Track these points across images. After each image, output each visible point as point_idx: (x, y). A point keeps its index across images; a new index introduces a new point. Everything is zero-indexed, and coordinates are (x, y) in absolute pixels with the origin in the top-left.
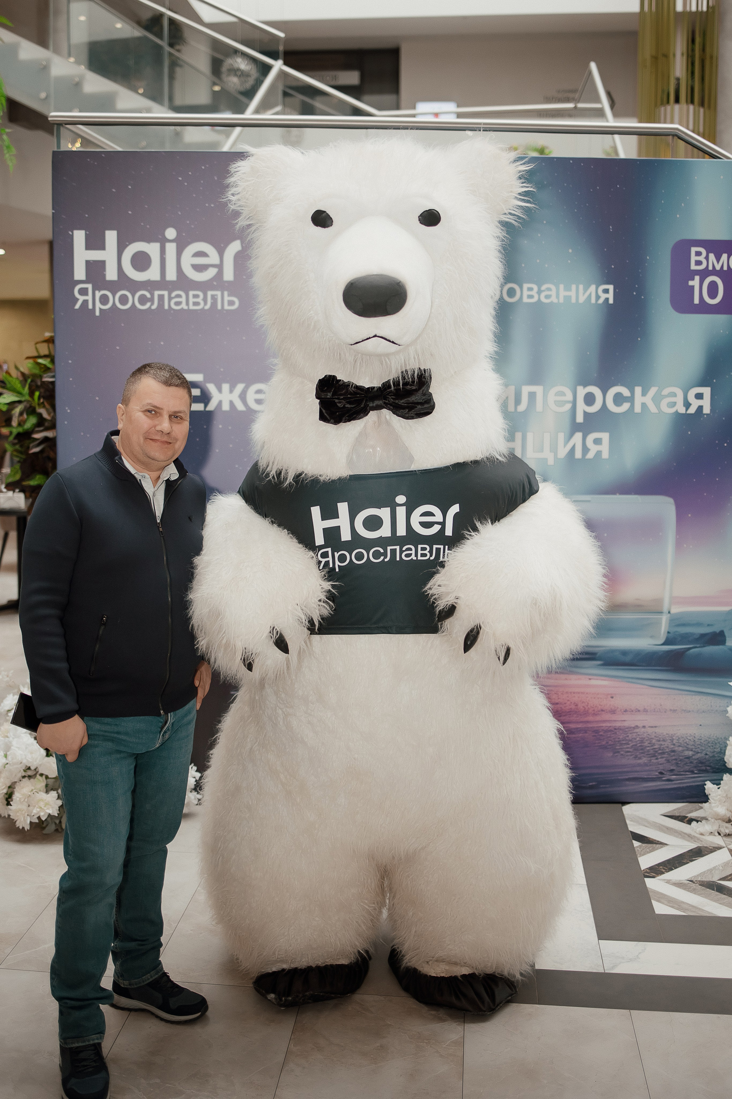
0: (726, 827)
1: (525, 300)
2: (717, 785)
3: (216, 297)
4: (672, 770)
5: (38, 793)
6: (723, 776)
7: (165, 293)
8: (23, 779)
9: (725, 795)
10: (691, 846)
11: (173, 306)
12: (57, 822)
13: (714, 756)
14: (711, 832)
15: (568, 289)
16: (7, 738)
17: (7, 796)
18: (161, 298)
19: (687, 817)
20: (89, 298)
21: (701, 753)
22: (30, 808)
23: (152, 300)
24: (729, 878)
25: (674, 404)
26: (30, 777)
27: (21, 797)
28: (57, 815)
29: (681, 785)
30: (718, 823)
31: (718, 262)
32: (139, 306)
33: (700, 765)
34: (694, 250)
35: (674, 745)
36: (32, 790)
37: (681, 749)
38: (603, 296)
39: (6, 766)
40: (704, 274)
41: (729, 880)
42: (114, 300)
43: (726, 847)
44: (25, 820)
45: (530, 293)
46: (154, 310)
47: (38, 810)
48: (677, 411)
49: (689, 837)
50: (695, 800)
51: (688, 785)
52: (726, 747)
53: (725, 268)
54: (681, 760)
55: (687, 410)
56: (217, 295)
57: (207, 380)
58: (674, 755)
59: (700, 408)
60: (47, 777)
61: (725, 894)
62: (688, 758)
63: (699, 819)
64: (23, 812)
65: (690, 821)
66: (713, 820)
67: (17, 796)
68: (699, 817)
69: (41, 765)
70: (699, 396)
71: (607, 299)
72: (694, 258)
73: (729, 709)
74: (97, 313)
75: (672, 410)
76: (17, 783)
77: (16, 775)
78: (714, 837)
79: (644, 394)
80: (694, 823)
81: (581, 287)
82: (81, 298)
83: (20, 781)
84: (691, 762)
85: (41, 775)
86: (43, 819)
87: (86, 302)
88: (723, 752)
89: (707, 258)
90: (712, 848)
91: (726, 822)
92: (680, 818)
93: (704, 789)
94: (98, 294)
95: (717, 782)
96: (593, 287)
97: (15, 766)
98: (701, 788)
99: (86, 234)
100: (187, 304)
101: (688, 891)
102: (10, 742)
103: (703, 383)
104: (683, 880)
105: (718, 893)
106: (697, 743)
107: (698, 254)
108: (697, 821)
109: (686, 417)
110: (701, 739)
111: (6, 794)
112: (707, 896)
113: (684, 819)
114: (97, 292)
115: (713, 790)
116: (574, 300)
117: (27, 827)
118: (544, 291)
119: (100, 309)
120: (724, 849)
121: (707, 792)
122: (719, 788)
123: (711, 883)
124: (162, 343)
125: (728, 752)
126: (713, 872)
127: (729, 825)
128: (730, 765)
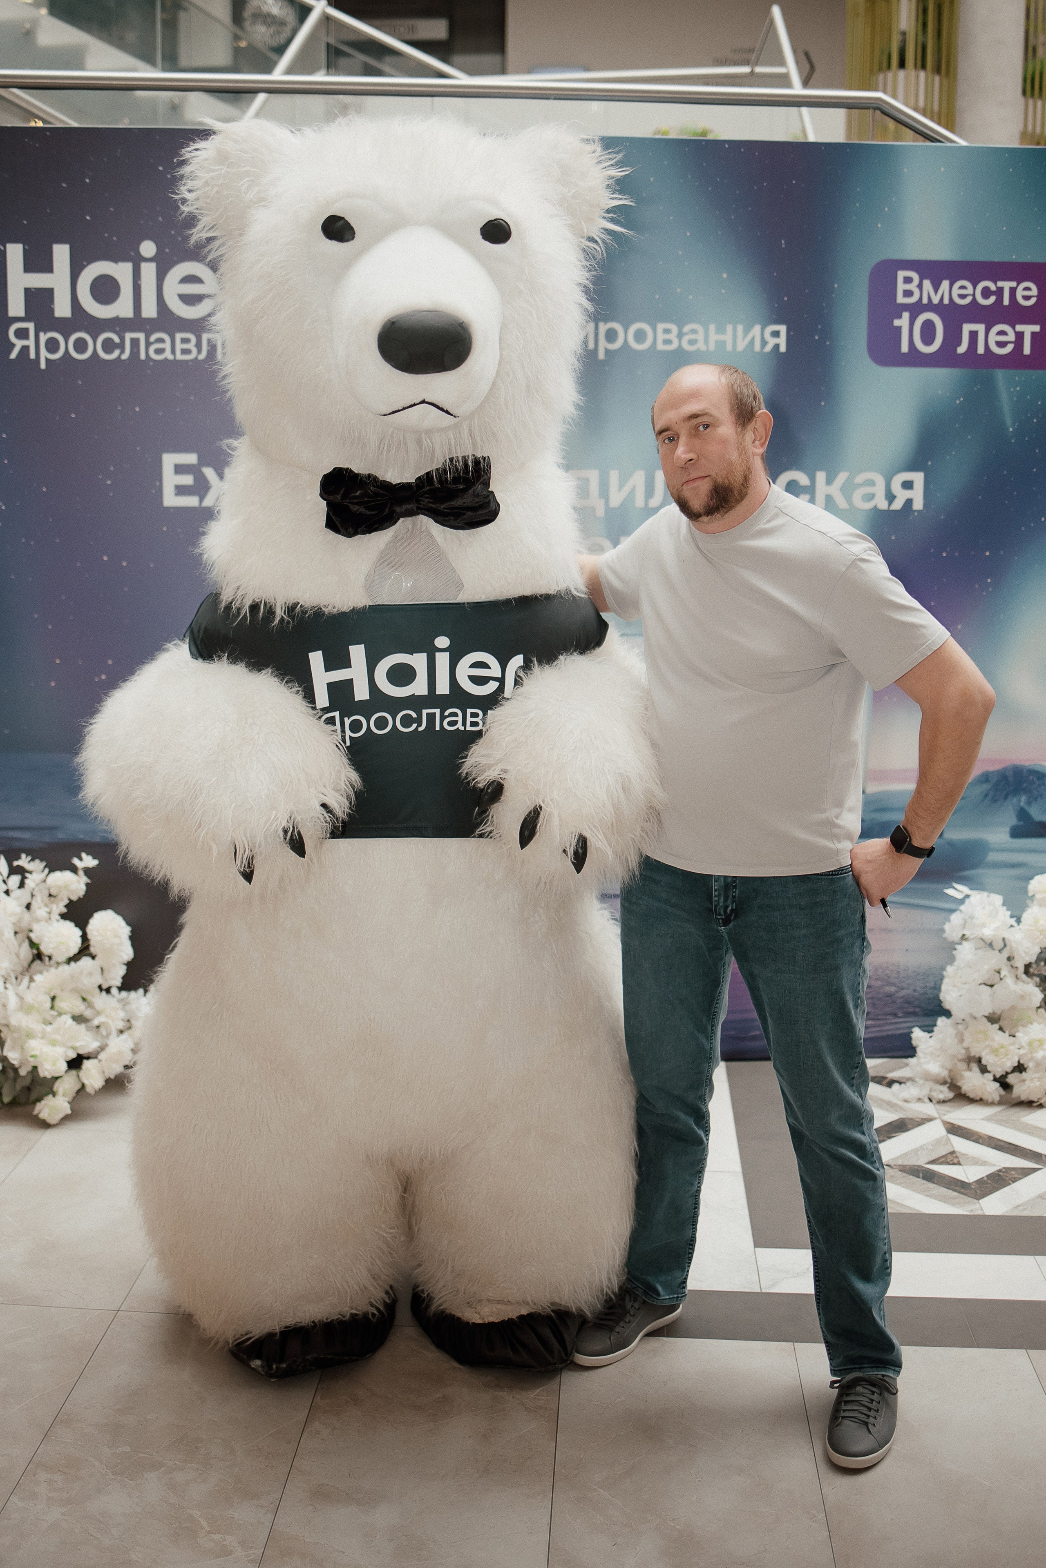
1: (660, 346)
2: (929, 1032)
3: (214, 342)
6: (936, 1021)
7: (141, 336)
9: (939, 1047)
10: (890, 1116)
11: (154, 356)
13: (925, 993)
14: (919, 1099)
15: (721, 330)
18: (135, 342)
19: (887, 1077)
20: (31, 343)
21: (908, 989)
23: (121, 346)
24: (941, 1160)
25: (871, 496)
29: (880, 1034)
30: (928, 1085)
31: (936, 291)
32: (103, 355)
33: (906, 1005)
34: (901, 274)
37: (879, 983)
38: (772, 342)
40: (916, 309)
41: (941, 1164)
42: (67, 346)
43: (940, 1118)
45: (667, 337)
46: (127, 360)
48: (875, 506)
49: (889, 1105)
50: (899, 1054)
51: (890, 1033)
52: (942, 978)
53: (946, 301)
54: (880, 999)
55: (890, 504)
56: (215, 339)
57: (203, 462)
59: (909, 502)
61: (934, 1183)
62: (890, 995)
63: (903, 1081)
65: (890, 1083)
66: (921, 1082)
68: (903, 1078)
70: (908, 485)
71: (777, 346)
72: (901, 287)
73: (947, 927)
74: (43, 366)
75: (869, 505)
78: (922, 1104)
79: (829, 481)
80: (896, 1086)
81: (740, 328)
82: (19, 344)
84: (894, 1002)
87: (25, 349)
88: (937, 988)
89: (920, 286)
90: (919, 1120)
91: (941, 1084)
93: (911, 1038)
94: (43, 337)
95: (929, 1029)
96: (757, 329)
98: (907, 1037)
99: (24, 249)
100: (173, 351)
103: (913, 467)
105: (925, 1182)
106: (903, 976)
107: (908, 280)
108: (900, 1083)
109: (889, 513)
110: (907, 970)
112: (907, 1187)
113: (882, 1081)
114: (42, 335)
115: (923, 1040)
116: (729, 347)
118: (686, 334)
119: (47, 359)
120: (936, 1121)
121: (914, 1042)
122: (931, 1037)
123: (916, 1167)
124: (137, 409)
125: (944, 987)
126: (919, 1153)
127: (945, 1088)
128: (947, 1005)
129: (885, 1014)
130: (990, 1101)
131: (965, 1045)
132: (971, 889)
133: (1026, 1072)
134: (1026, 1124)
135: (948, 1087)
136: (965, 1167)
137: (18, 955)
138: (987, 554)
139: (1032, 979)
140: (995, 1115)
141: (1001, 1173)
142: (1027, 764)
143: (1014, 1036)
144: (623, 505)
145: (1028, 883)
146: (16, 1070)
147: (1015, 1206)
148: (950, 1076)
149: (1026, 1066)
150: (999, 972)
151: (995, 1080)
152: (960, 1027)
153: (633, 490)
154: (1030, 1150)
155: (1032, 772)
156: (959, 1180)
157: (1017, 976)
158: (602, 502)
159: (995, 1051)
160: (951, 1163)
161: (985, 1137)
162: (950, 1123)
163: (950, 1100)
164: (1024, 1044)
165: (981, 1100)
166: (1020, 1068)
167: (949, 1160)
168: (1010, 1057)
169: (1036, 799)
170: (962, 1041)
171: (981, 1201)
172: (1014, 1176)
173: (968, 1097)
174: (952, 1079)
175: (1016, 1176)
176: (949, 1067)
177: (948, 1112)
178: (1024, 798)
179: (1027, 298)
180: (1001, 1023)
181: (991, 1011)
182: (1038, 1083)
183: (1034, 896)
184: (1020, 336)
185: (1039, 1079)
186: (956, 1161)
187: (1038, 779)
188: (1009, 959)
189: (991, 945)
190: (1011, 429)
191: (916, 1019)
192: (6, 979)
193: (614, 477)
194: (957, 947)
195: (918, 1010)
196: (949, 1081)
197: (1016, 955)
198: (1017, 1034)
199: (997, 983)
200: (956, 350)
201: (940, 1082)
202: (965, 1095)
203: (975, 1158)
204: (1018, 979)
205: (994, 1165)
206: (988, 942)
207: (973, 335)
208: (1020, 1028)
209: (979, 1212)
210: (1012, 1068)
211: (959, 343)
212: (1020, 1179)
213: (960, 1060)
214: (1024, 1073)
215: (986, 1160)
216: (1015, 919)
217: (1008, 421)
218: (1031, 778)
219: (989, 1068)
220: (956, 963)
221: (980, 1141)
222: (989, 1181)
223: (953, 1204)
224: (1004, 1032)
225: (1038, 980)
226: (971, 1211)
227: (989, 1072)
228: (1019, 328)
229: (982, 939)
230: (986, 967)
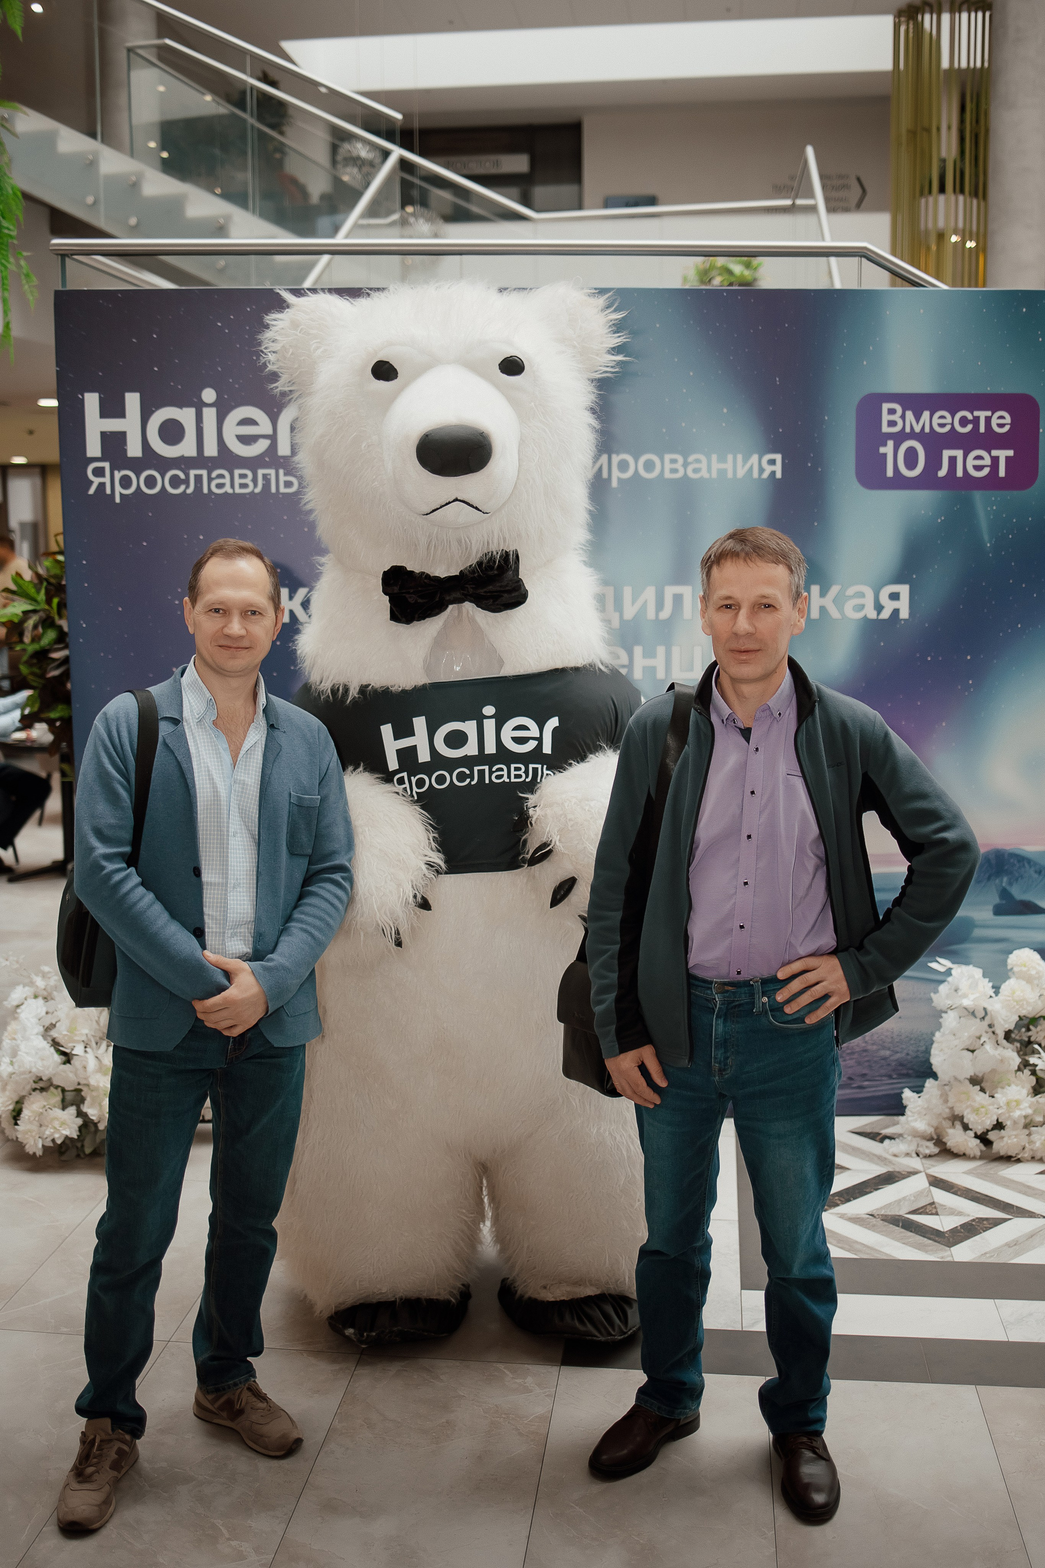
0: (927, 1147)
1: (668, 475)
2: (918, 1092)
3: (268, 477)
4: (864, 1075)
5: (51, 1109)
6: (925, 1082)
7: (204, 473)
8: (33, 1093)
9: (926, 1106)
10: (879, 1170)
11: (215, 490)
12: (79, 1145)
13: (917, 1057)
14: (908, 1154)
15: (722, 459)
16: (13, 1041)
17: (14, 1114)
18: (198, 479)
19: (880, 1134)
20: (107, 480)
21: (901, 1052)
22: (43, 1128)
23: (186, 482)
24: (921, 1211)
25: (862, 607)
26: (42, 1090)
27: (30, 1114)
28: (76, 1137)
29: (877, 1094)
30: (916, 1141)
31: (918, 422)
32: (170, 490)
33: (901, 1068)
34: (886, 406)
35: (866, 1042)
36: (45, 1106)
37: (875, 1047)
38: (769, 469)
39: (13, 1076)
40: (899, 438)
41: (920, 1214)
42: (138, 482)
43: (924, 1171)
44: (36, 1144)
45: (674, 466)
46: (190, 494)
47: (52, 1131)
48: (866, 616)
49: (881, 1159)
52: (932, 1042)
53: (927, 430)
54: (875, 1062)
55: (878, 614)
56: (270, 474)
58: (866, 1056)
59: (896, 612)
60: (63, 1091)
61: (911, 1231)
63: (893, 1137)
64: (34, 1134)
65: (882, 1139)
66: (909, 1138)
67: (26, 1113)
68: (893, 1134)
69: (55, 1075)
70: (895, 596)
71: (773, 473)
72: (886, 417)
73: (935, 997)
74: (117, 500)
75: (860, 615)
76: (27, 1098)
77: (24, 1088)
78: (911, 1159)
79: (823, 594)
80: (887, 1142)
81: (740, 457)
82: (96, 481)
83: (30, 1094)
84: (889, 1065)
85: (57, 1087)
86: (59, 1142)
87: (102, 486)
88: (928, 1052)
89: (903, 417)
90: (906, 1173)
91: (928, 1140)
92: (872, 1135)
93: (902, 1099)
94: (118, 475)
95: (918, 1089)
96: (755, 458)
97: (22, 1077)
98: (899, 1097)
99: (100, 397)
100: (232, 486)
101: (866, 1228)
102: (18, 1046)
103: (899, 580)
104: (861, 1214)
105: (903, 1230)
106: (896, 1040)
107: (892, 412)
108: (891, 1138)
111: (14, 1110)
112: (887, 1234)
113: (878, 1136)
114: (116, 472)
115: (912, 1100)
116: (730, 475)
117: (39, 1153)
118: (691, 463)
119: (121, 494)
120: (921, 1174)
121: (904, 1102)
122: (919, 1097)
123: (897, 1217)
124: (201, 537)
125: (934, 1051)
126: (902, 1203)
127: (930, 1144)
128: (935, 1068)
129: (882, 1076)
130: (972, 1156)
131: (950, 1104)
132: (953, 963)
133: (1004, 1130)
134: (1004, 1178)
135: (934, 1143)
136: (941, 1217)
137: (98, 1022)
138: (969, 658)
139: (1013, 1044)
140: (974, 1169)
141: (974, 1223)
142: (1007, 848)
143: (993, 1097)
144: (636, 617)
145: (1008, 957)
146: (96, 1125)
147: (983, 1253)
148: (936, 1133)
149: (1004, 1125)
150: (979, 1038)
151: (976, 1136)
152: (946, 1088)
153: (645, 603)
154: (1003, 1202)
155: (1013, 855)
156: (934, 1229)
157: (997, 1041)
158: (617, 615)
159: (976, 1111)
160: (930, 1213)
161: (964, 1189)
162: (934, 1176)
163: (935, 1155)
164: (1002, 1105)
165: (964, 1154)
166: (999, 1126)
167: (928, 1211)
168: (989, 1116)
169: (1017, 880)
170: (946, 1101)
171: (952, 1249)
172: (985, 1226)
173: (952, 1152)
174: (938, 1136)
175: (988, 1226)
176: (935, 1125)
177: (933, 1166)
178: (1005, 879)
179: (1001, 426)
180: (982, 1085)
181: (973, 1074)
182: (1015, 1140)
183: (1012, 969)
184: (995, 460)
185: (1016, 1136)
186: (934, 1211)
187: (1019, 861)
188: (990, 1026)
189: (973, 1014)
190: (988, 545)
191: (908, 1080)
192: (87, 1044)
193: (627, 592)
194: (943, 1015)
195: (911, 1072)
196: (935, 1137)
197: (995, 1023)
198: (996, 1095)
199: (979, 1048)
200: (937, 474)
201: (928, 1138)
202: (950, 1150)
203: (952, 1209)
204: (998, 1044)
205: (969, 1215)
206: (971, 1011)
207: (953, 460)
208: (999, 1090)
209: (949, 1259)
210: (992, 1126)
211: (940, 468)
212: (991, 1228)
213: (945, 1119)
214: (1002, 1131)
215: (962, 1211)
216: (994, 990)
217: (986, 537)
218: (1012, 860)
219: (970, 1127)
220: (942, 1030)
221: (959, 1193)
222: (962, 1230)
223: (926, 1252)
224: (985, 1093)
225: (1018, 1045)
226: (942, 1258)
227: (971, 1130)
228: (995, 453)
229: (966, 1009)
230: (966, 1034)
